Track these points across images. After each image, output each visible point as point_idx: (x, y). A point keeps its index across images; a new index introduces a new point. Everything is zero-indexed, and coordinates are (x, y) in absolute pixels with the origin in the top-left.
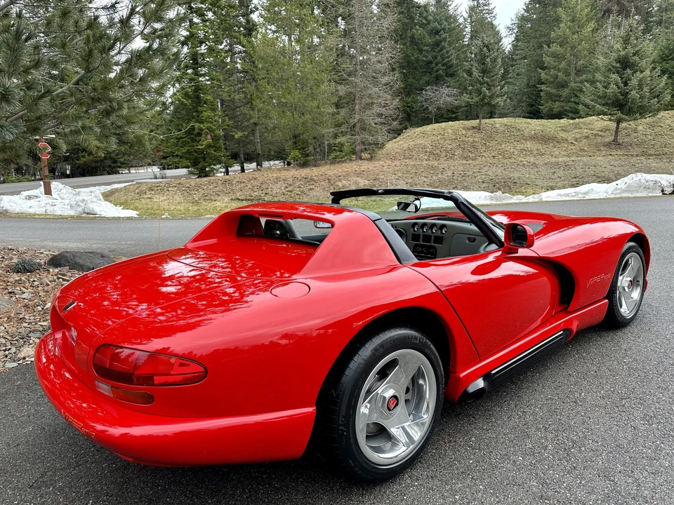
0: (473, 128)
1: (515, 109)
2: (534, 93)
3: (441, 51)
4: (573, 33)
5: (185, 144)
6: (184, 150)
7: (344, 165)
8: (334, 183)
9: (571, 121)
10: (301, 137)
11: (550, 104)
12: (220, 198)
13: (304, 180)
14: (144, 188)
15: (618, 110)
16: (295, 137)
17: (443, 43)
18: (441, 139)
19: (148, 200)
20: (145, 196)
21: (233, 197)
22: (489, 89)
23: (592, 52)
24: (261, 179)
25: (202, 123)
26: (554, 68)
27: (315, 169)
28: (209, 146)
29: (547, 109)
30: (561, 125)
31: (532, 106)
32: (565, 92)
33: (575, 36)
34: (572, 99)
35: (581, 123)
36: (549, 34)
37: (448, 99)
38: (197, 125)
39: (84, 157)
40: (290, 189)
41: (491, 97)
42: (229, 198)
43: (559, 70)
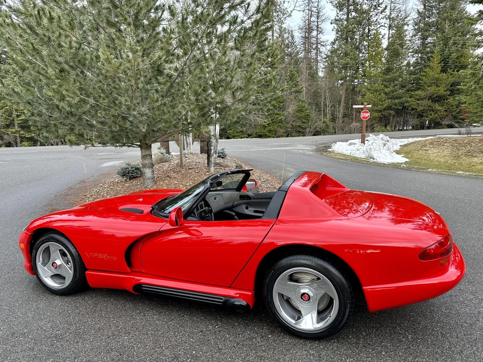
39: (431, 115)
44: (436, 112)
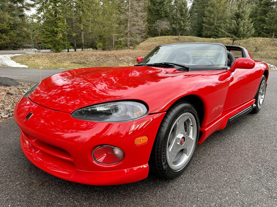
0: (176, 39)
1: (192, 33)
2: (200, 27)
3: (163, 5)
4: (217, 3)
5: (50, 37)
6: (49, 40)
7: (122, 51)
8: (118, 58)
9: (215, 39)
10: (103, 37)
11: (206, 32)
12: (66, 62)
13: (104, 56)
14: (30, 56)
15: (234, 35)
16: (100, 37)
17: (164, 2)
18: (163, 43)
19: (32, 61)
20: (31, 59)
21: (72, 62)
22: (184, 23)
23: (224, 11)
24: (85, 54)
25: (58, 28)
26: (209, 17)
27: (109, 52)
28: (61, 38)
29: (205, 34)
30: (211, 40)
31: (199, 32)
32: (213, 27)
33: (218, 4)
34: (215, 30)
35: (219, 40)
36: (207, 3)
37: (166, 27)
38: (55, 29)
40: (98, 59)
41: (184, 26)
42: (70, 62)
43: (211, 18)
44: (4, 40)
